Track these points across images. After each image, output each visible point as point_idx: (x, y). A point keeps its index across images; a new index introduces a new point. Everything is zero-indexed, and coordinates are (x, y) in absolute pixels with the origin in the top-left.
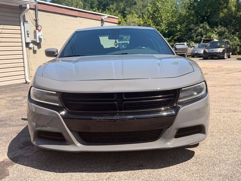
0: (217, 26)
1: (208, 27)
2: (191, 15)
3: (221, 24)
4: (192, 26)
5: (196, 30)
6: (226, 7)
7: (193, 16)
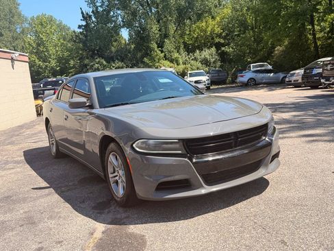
0: (114, 61)
1: (104, 63)
2: (78, 48)
3: (118, 59)
4: (86, 61)
5: (92, 66)
6: (116, 41)
7: (82, 50)
